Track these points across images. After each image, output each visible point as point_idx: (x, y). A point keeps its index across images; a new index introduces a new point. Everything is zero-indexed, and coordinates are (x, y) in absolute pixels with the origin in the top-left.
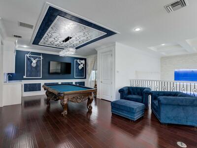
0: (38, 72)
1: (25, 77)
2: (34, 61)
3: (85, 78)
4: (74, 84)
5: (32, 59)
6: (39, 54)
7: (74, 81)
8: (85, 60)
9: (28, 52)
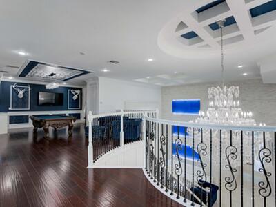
0: (25, 103)
1: (10, 109)
2: (21, 93)
3: (81, 109)
4: (67, 115)
5: (19, 90)
6: (27, 85)
7: (67, 113)
8: (81, 89)
9: (13, 83)
